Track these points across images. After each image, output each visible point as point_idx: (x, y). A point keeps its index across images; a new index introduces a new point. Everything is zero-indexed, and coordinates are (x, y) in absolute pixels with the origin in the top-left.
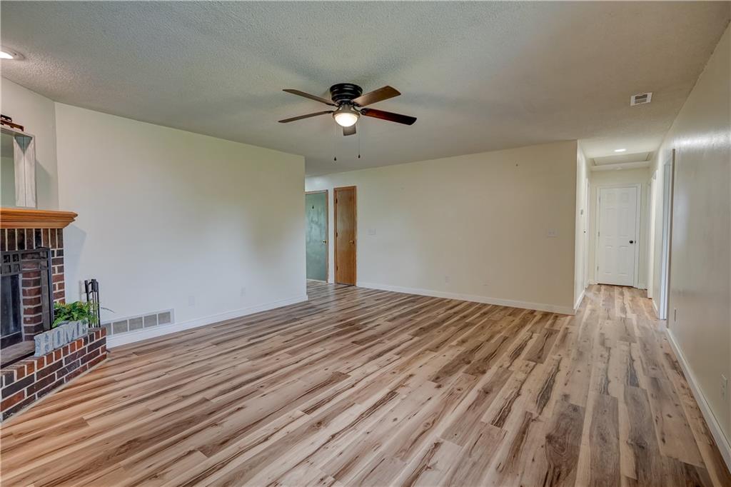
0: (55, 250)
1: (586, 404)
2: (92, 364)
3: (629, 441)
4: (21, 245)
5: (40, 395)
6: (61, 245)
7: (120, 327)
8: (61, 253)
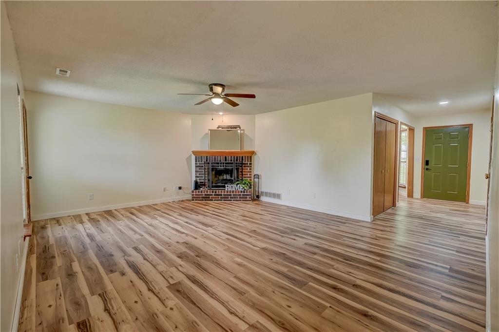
0: (249, 163)
1: (108, 277)
2: (243, 200)
3: (76, 274)
4: (237, 160)
5: (224, 200)
6: (251, 161)
7: (267, 194)
8: (251, 164)
